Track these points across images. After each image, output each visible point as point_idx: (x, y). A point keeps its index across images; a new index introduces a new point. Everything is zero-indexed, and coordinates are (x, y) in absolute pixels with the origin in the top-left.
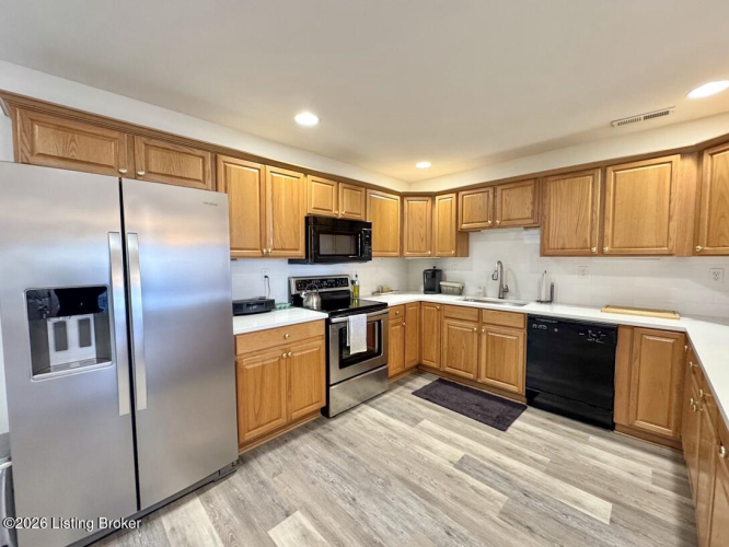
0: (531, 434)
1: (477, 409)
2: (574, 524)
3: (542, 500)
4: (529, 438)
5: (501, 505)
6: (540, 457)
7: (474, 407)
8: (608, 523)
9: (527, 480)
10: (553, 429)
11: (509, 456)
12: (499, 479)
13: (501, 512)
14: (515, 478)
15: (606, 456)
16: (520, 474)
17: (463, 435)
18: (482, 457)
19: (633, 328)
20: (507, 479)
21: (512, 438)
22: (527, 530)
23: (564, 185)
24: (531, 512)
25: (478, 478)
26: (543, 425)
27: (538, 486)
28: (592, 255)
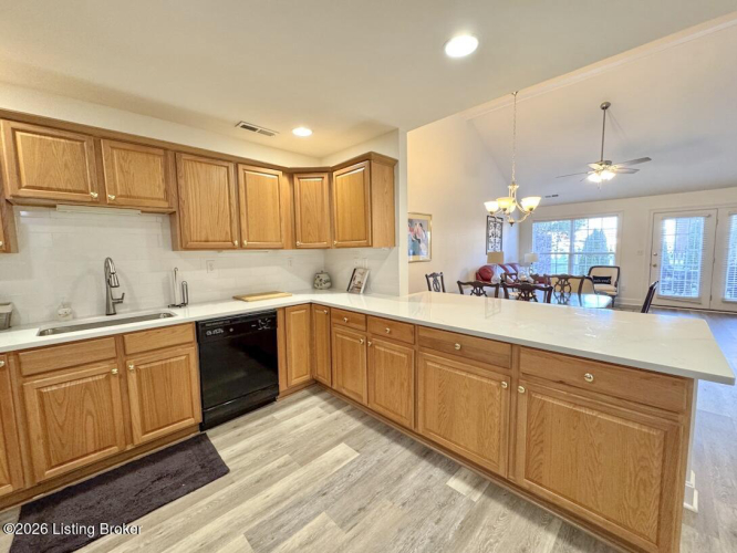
0: (246, 451)
1: (168, 483)
2: (359, 474)
3: (331, 484)
4: (252, 456)
5: (332, 523)
6: (281, 460)
7: (160, 485)
8: (358, 454)
9: (307, 485)
10: (250, 433)
11: (270, 485)
12: (297, 510)
13: (341, 527)
14: (301, 494)
15: (298, 419)
16: (297, 487)
17: (205, 524)
18: (260, 514)
19: (284, 308)
20: (300, 503)
21: (244, 469)
22: (362, 513)
23: (201, 169)
24: (345, 500)
25: (289, 534)
26: (240, 437)
27: (314, 480)
28: (233, 248)
